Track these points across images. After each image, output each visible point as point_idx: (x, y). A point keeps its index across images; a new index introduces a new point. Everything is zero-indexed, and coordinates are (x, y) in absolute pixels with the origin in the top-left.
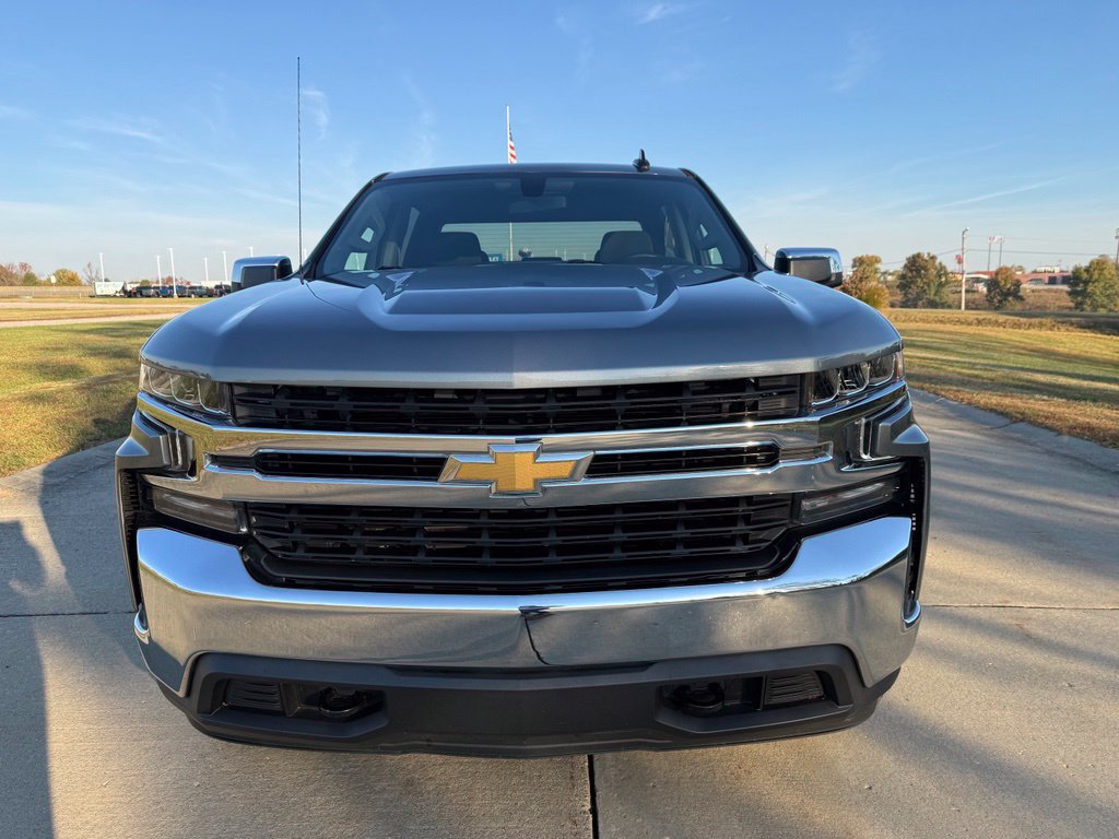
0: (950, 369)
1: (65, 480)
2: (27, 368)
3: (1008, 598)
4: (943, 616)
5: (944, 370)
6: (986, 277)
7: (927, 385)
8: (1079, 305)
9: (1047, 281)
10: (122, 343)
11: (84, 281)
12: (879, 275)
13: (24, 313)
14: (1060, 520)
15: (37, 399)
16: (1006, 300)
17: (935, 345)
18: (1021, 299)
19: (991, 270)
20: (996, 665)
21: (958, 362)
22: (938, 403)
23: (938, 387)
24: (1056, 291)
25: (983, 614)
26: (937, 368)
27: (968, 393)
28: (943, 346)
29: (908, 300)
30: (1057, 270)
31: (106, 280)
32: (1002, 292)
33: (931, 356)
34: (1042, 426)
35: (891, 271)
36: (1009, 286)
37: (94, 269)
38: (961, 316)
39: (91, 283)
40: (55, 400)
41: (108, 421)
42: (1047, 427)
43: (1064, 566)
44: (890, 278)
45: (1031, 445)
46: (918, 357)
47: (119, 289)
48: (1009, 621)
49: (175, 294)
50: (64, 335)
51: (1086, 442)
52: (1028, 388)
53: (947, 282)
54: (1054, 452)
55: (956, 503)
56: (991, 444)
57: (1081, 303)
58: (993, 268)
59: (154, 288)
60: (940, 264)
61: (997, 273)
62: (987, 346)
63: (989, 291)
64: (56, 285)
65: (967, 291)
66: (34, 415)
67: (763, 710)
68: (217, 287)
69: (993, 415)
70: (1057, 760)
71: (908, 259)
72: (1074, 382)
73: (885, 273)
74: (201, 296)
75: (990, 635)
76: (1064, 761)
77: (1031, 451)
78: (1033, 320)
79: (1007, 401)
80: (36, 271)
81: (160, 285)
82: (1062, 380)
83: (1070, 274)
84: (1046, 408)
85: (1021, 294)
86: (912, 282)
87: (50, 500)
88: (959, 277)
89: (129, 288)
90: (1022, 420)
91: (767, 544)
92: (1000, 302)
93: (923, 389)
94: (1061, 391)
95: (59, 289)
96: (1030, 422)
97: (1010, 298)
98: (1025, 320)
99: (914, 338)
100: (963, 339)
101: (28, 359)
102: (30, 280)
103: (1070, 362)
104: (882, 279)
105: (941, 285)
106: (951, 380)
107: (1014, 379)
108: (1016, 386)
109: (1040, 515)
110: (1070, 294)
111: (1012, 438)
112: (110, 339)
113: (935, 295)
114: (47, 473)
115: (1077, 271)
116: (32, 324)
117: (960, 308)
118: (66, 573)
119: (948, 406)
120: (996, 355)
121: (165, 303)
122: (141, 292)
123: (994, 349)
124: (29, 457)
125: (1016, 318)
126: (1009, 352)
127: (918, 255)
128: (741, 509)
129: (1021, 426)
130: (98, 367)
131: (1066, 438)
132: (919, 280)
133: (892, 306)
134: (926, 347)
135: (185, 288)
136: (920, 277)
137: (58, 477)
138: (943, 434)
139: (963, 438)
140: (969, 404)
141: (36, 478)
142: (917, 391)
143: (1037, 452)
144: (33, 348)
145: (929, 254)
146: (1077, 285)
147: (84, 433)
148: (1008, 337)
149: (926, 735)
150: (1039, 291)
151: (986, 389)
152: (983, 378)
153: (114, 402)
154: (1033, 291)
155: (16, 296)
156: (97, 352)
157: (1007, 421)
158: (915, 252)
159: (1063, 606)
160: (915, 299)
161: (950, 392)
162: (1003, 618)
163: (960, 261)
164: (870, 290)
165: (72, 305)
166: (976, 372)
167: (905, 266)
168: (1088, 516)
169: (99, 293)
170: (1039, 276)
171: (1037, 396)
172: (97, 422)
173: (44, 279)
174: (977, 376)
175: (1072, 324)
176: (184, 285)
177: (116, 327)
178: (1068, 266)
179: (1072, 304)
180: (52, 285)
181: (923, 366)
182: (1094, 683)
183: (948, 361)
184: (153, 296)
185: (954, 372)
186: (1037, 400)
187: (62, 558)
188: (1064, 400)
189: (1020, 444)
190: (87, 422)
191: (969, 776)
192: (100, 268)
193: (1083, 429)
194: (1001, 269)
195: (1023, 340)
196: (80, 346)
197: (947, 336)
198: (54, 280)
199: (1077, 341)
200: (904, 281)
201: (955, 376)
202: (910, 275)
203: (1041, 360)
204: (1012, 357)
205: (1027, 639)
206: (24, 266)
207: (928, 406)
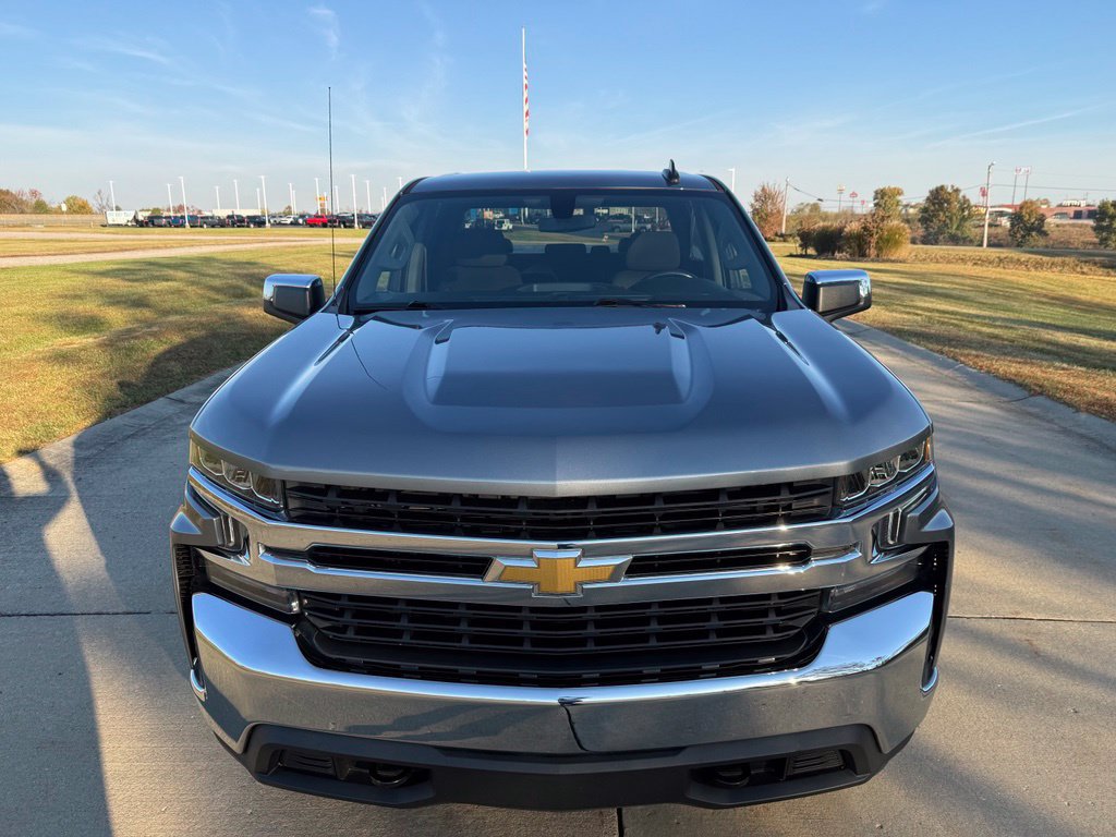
0: (971, 326)
1: (95, 452)
2: (48, 319)
3: (1019, 609)
4: (955, 630)
5: (964, 328)
6: (1010, 210)
7: (946, 349)
8: (1104, 241)
9: (1072, 215)
10: (141, 288)
11: (95, 209)
12: (900, 208)
13: (38, 244)
14: (1073, 514)
15: (63, 358)
16: (1029, 235)
17: (955, 292)
18: (1045, 234)
19: (1015, 203)
20: (1005, 687)
21: (978, 316)
22: (956, 370)
23: (957, 350)
24: (1081, 226)
25: (993, 626)
26: (956, 325)
27: (987, 359)
28: (963, 294)
29: (929, 234)
30: (1083, 204)
31: (118, 209)
32: (1025, 228)
33: (951, 308)
34: (1060, 401)
35: (913, 204)
36: (1033, 220)
37: (105, 197)
38: (983, 255)
39: (102, 210)
40: (79, 360)
41: (132, 384)
42: (1065, 403)
43: (1075, 572)
44: (911, 211)
45: (1048, 421)
46: (938, 311)
47: (131, 218)
48: (1019, 636)
49: (187, 224)
50: (81, 278)
51: (1104, 422)
52: (1049, 353)
53: (970, 216)
54: (1070, 431)
55: (972, 493)
56: (1008, 420)
57: (1106, 239)
58: (1018, 202)
59: (166, 218)
60: (964, 197)
61: (1021, 207)
62: (1008, 294)
63: (1012, 225)
64: (67, 213)
65: (990, 225)
66: (60, 379)
67: (786, 780)
68: (229, 217)
69: (1012, 385)
70: (1059, 797)
71: (931, 192)
72: (1094, 343)
73: (907, 206)
74: (213, 226)
75: (1000, 651)
76: (1066, 799)
77: (1048, 430)
78: (1056, 259)
79: (1026, 370)
80: (46, 198)
81: (172, 214)
82: (1083, 341)
83: (1096, 208)
84: (1065, 379)
85: (1045, 228)
86: (934, 215)
87: (83, 477)
88: (983, 211)
89: (140, 218)
90: (1041, 394)
91: (796, 631)
92: (1023, 237)
93: (942, 353)
94: (1080, 356)
95: (71, 217)
96: (1049, 396)
97: (1034, 233)
98: (1048, 258)
99: (933, 284)
100: (984, 285)
101: (48, 310)
102: (41, 208)
103: (1092, 312)
104: (903, 212)
105: (964, 219)
106: (970, 341)
107: (1034, 341)
108: (1036, 350)
109: (1055, 509)
110: (1095, 229)
111: (1030, 414)
112: (127, 283)
113: (957, 229)
114: (77, 445)
115: (1103, 206)
116: (47, 261)
117: (981, 245)
118: (107, 565)
119: (967, 373)
120: (1016, 305)
121: (178, 234)
122: (152, 221)
123: (1015, 298)
124: (58, 426)
125: (1039, 257)
126: (1030, 301)
127: (942, 188)
128: (772, 602)
129: (1040, 399)
130: (117, 317)
131: (1083, 416)
132: (941, 214)
133: (913, 242)
134: (946, 296)
135: (196, 217)
136: (942, 210)
137: (88, 449)
138: (961, 408)
139: (981, 412)
140: (989, 372)
141: (67, 451)
142: (936, 354)
143: (1053, 430)
144: (52, 296)
145: (953, 187)
146: (1103, 220)
147: (110, 399)
148: (1029, 282)
149: (935, 768)
150: (1064, 226)
151: (1005, 354)
152: (1003, 339)
153: (137, 361)
154: (1058, 226)
155: (28, 225)
156: (116, 300)
157: (1025, 393)
158: (939, 185)
159: (1072, 618)
160: (936, 234)
161: (969, 357)
162: (1012, 632)
163: (984, 193)
164: (890, 230)
165: (84, 236)
166: (996, 331)
167: (928, 199)
168: (1101, 510)
169: (110, 222)
170: (1064, 210)
171: (1057, 364)
172: (122, 385)
173: (55, 206)
174: (996, 337)
175: (1095, 264)
176: (195, 213)
177: (132, 267)
178: (1095, 200)
179: (1097, 240)
180: (63, 213)
181: (943, 323)
182: (1098, 708)
183: (969, 315)
184: (165, 226)
185: (974, 331)
186: (1057, 368)
187: (101, 547)
188: (1083, 369)
189: (1035, 421)
190: (111, 385)
191: (974, 813)
192: (109, 195)
193: (1101, 406)
194: (1026, 203)
195: (1044, 285)
196: (99, 293)
197: (968, 282)
198: (64, 208)
199: (1099, 287)
200: (926, 215)
201: (975, 336)
202: (932, 208)
203: (1062, 310)
204: (1032, 308)
205: (1035, 656)
206: (34, 193)
207: (946, 372)
